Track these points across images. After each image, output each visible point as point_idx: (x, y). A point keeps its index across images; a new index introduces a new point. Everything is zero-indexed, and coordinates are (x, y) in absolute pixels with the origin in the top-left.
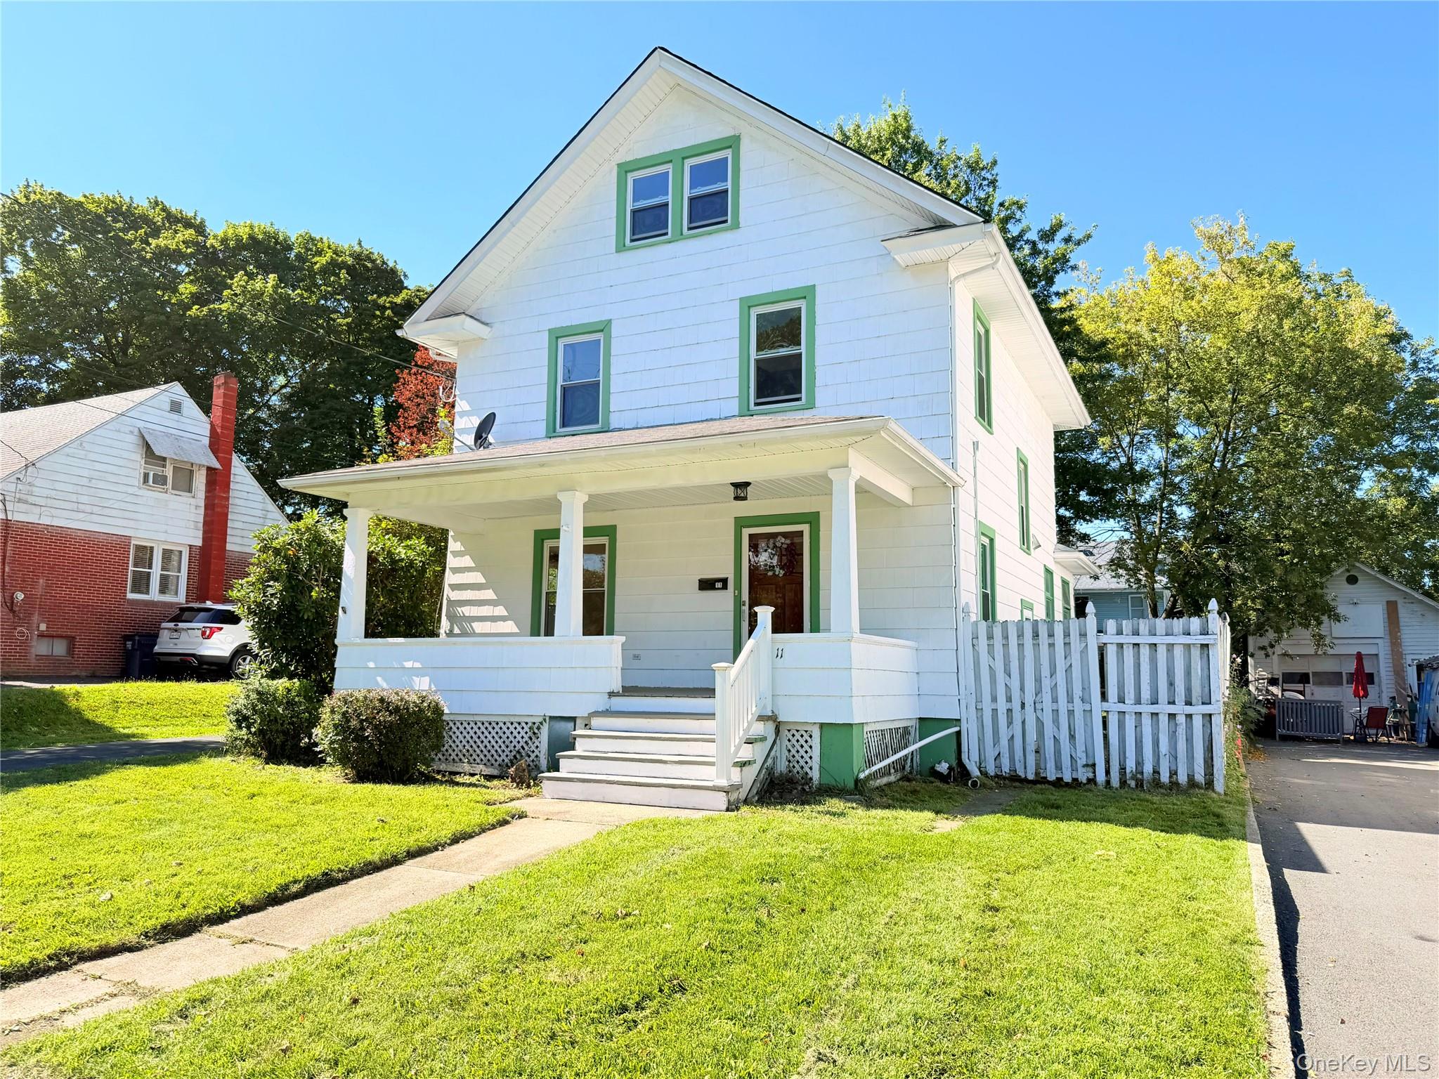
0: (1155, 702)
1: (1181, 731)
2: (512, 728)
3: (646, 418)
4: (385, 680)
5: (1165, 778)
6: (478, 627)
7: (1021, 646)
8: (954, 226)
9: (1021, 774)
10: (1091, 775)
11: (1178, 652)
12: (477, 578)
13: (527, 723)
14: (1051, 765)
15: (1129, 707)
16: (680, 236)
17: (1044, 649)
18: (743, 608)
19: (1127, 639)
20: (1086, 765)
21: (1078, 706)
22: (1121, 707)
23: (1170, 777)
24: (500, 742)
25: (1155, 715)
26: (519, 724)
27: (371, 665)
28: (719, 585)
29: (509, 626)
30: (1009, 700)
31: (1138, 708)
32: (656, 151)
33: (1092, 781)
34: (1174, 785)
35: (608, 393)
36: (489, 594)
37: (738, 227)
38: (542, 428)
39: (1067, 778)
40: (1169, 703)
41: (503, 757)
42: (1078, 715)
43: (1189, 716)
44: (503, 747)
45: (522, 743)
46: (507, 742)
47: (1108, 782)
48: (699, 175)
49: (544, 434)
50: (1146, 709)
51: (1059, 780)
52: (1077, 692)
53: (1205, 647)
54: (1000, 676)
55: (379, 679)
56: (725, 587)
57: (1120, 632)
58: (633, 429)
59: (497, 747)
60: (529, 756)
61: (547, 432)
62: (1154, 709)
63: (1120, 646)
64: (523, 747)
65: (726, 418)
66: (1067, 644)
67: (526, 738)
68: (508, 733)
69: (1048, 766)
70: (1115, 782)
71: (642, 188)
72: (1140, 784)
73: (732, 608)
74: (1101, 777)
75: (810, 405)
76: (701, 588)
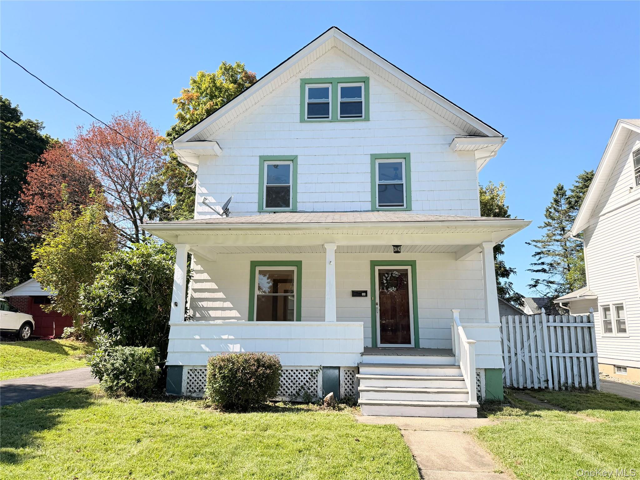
0: (571, 352)
1: (582, 364)
2: (297, 373)
3: (318, 207)
4: (207, 346)
5: (577, 385)
6: (213, 313)
7: (514, 327)
8: (487, 136)
9: (515, 385)
10: (546, 385)
11: (579, 330)
12: (213, 286)
13: (307, 370)
14: (529, 381)
15: (560, 354)
16: (334, 120)
17: (525, 329)
18: (377, 306)
19: (558, 324)
20: (545, 381)
21: (540, 354)
22: (557, 354)
23: (579, 384)
24: (289, 381)
25: (571, 358)
26: (302, 371)
27: (197, 337)
28: (364, 294)
29: (234, 313)
30: (509, 352)
31: (564, 355)
32: (323, 76)
33: (547, 388)
34: (581, 388)
35: (296, 193)
36: (220, 295)
37: (369, 120)
38: (255, 207)
39: (536, 387)
40: (577, 352)
41: (292, 390)
42: (540, 359)
43: (585, 358)
44: (291, 384)
45: (304, 381)
46: (294, 381)
47: (553, 388)
48: (345, 92)
49: (256, 210)
50: (568, 355)
51: (532, 388)
52: (539, 348)
53: (589, 328)
54: (506, 342)
55: (203, 346)
56: (366, 296)
57: (555, 321)
58: (312, 212)
59: (287, 384)
60: (309, 389)
61: (259, 209)
62: (570, 355)
63: (555, 327)
64: (305, 384)
65: (364, 211)
66: (534, 327)
67: (307, 378)
68: (294, 376)
69: (527, 382)
70: (557, 388)
71: (313, 93)
72: (566, 389)
73: (370, 306)
74: (551, 386)
75: (409, 209)
76: (353, 296)
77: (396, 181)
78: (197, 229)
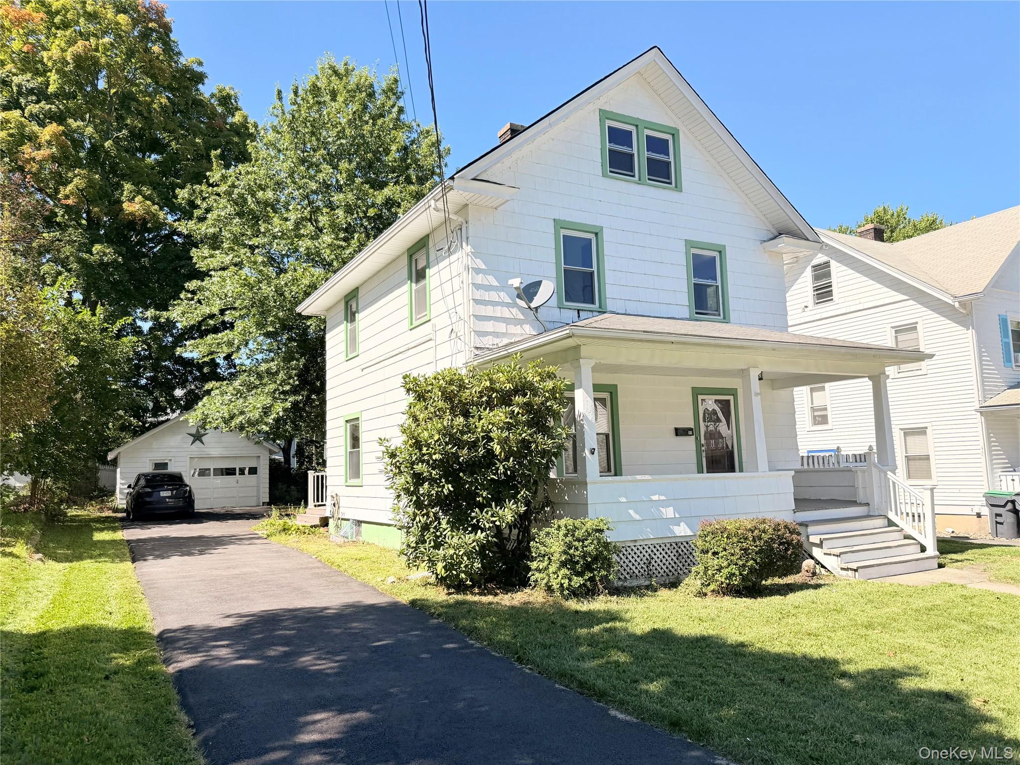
3: (632, 308)
4: (636, 512)
8: (807, 239)
16: (640, 182)
27: (623, 500)
28: (690, 433)
32: (626, 113)
35: (604, 282)
37: (679, 190)
48: (652, 143)
49: (555, 304)
55: (631, 512)
56: (692, 434)
61: (558, 303)
65: (683, 319)
73: (694, 448)
75: (726, 320)
76: (677, 435)
77: (709, 281)
78: (633, 340)
